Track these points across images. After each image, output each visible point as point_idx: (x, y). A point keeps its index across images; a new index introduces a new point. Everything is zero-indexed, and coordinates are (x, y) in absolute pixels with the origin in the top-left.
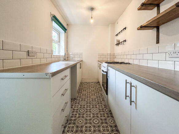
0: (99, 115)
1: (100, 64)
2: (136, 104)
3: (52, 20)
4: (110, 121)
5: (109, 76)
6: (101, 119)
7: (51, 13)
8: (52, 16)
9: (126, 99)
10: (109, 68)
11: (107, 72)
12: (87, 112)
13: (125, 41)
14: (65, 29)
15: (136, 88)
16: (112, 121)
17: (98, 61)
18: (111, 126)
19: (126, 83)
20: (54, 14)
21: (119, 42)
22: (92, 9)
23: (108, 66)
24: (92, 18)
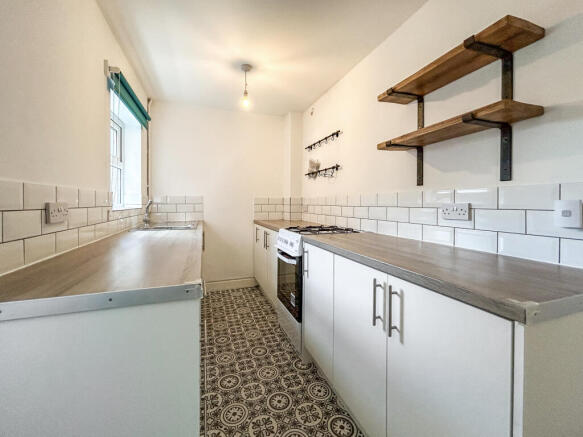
0: (283, 384)
1: (266, 234)
2: (401, 332)
3: (110, 86)
4: (316, 392)
5: (306, 268)
6: (293, 393)
7: (106, 62)
8: (109, 75)
9: (374, 324)
10: (307, 246)
11: (301, 259)
12: (245, 382)
13: (337, 167)
14: (144, 117)
15: (401, 296)
16: (319, 391)
17: (256, 222)
18: (322, 404)
19: (376, 286)
20: (116, 68)
21: (318, 167)
22: (247, 67)
23: (302, 240)
24: (246, 93)
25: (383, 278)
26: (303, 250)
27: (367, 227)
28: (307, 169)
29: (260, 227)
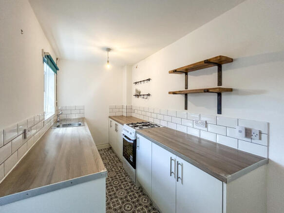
0: (129, 198)
1: (116, 125)
2: (182, 180)
3: (44, 61)
4: (144, 201)
5: (138, 145)
6: (134, 202)
7: (42, 50)
8: (44, 56)
9: (171, 175)
11: (135, 141)
12: (112, 199)
13: (149, 95)
14: (55, 68)
15: (182, 165)
16: (145, 200)
17: (110, 117)
18: (147, 207)
19: (171, 160)
20: (48, 53)
21: (140, 93)
22: (109, 50)
24: (108, 62)
25: (174, 157)
26: (136, 137)
27: (163, 124)
28: (134, 93)
29: (113, 121)
